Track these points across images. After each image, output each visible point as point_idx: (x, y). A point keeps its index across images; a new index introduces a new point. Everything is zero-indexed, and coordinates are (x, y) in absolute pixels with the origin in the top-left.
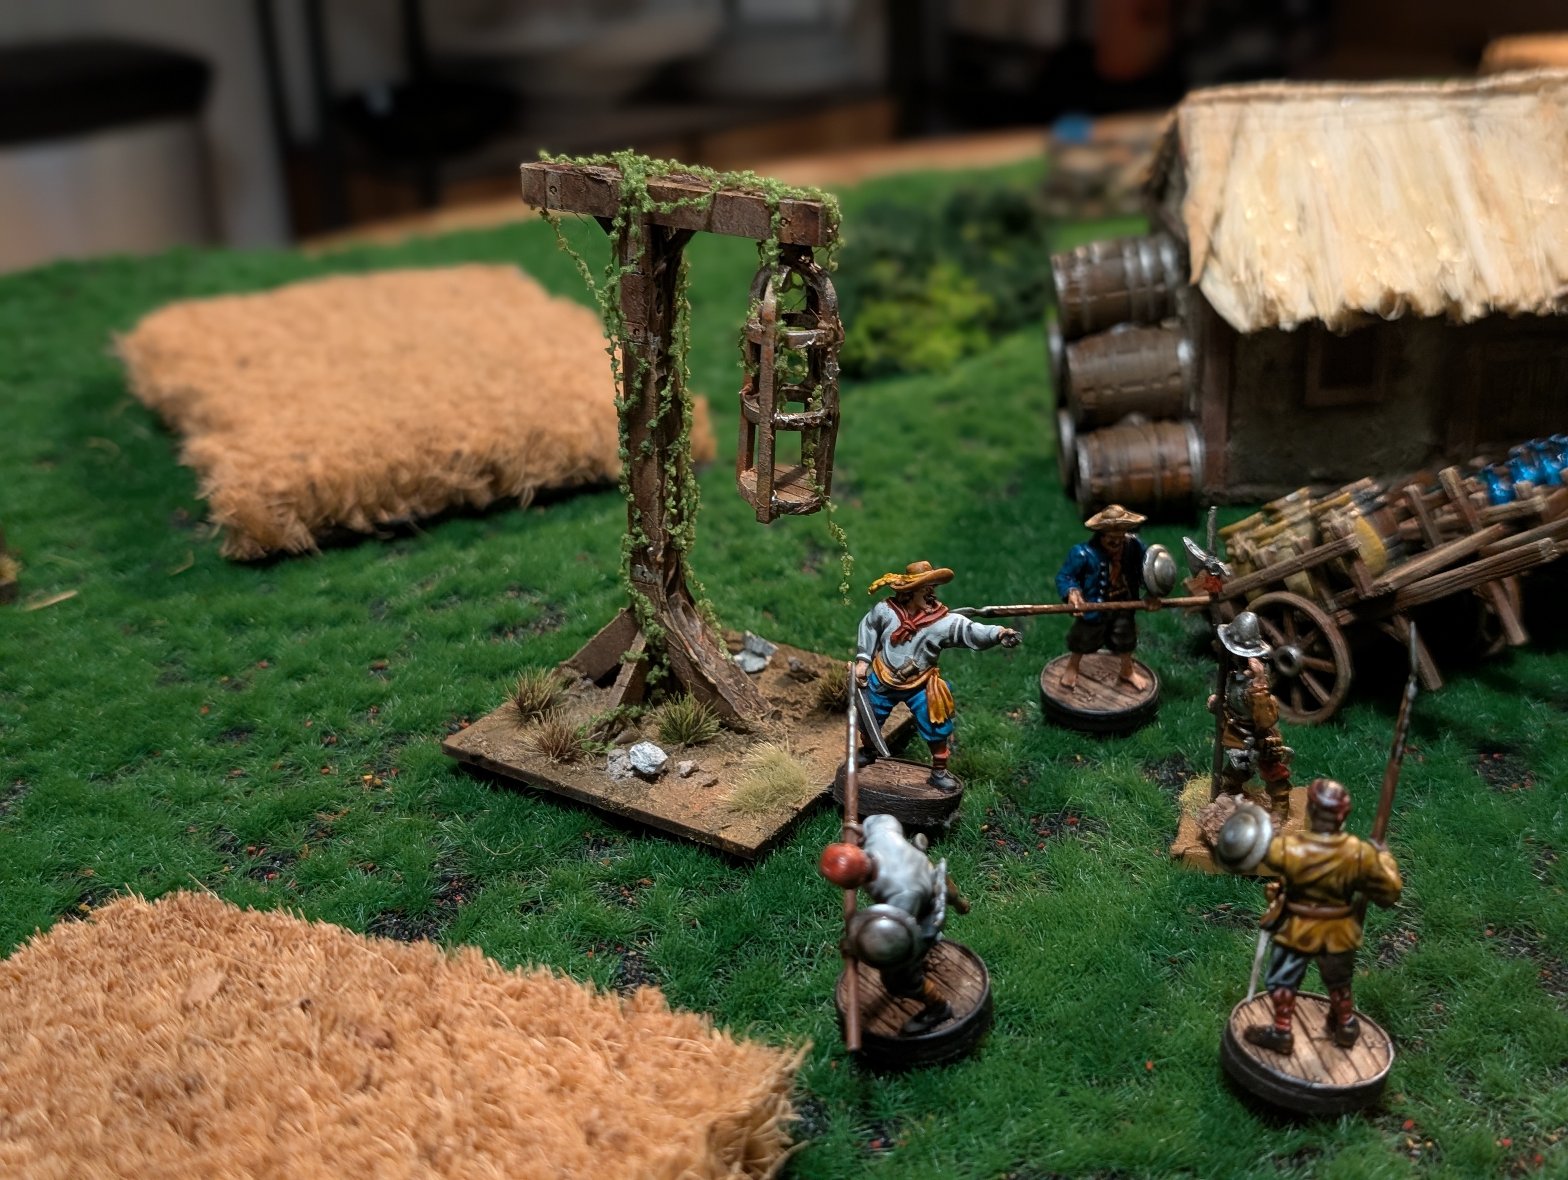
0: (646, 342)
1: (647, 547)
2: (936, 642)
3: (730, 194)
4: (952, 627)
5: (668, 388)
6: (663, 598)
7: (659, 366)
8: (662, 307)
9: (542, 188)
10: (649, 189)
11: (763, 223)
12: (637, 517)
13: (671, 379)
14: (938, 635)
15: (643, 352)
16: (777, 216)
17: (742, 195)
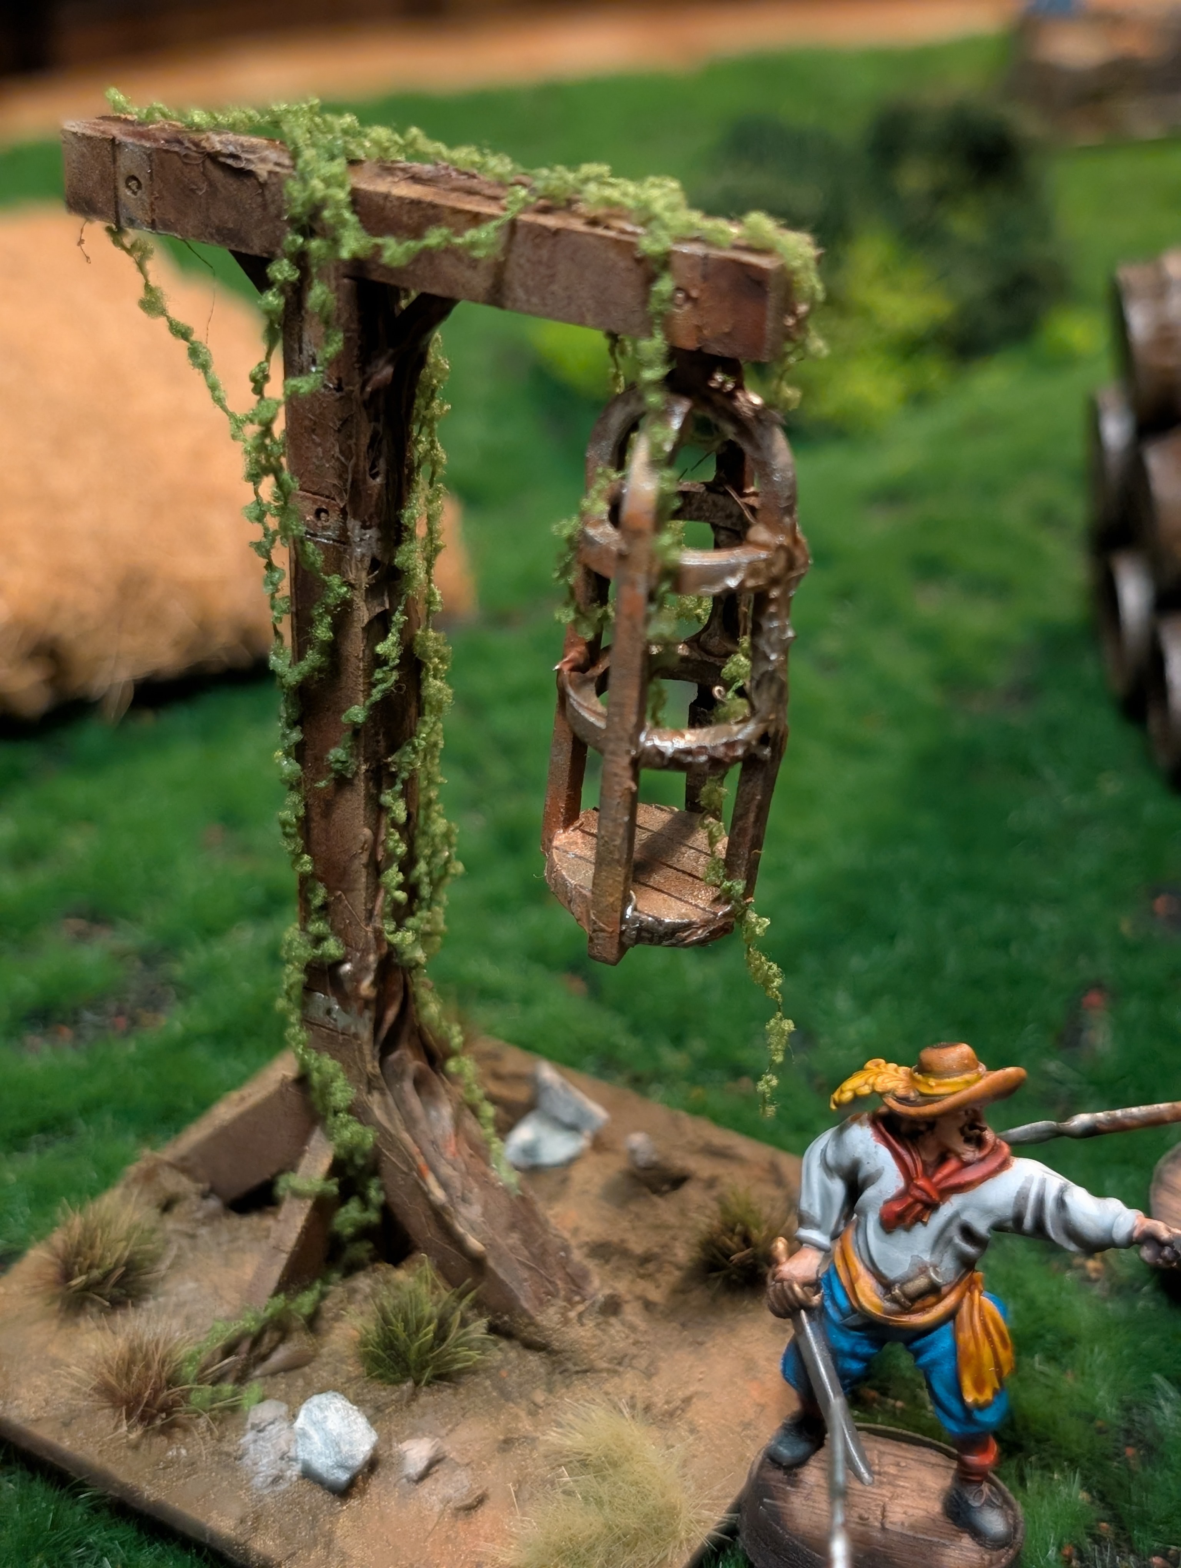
0: (344, 539)
1: (341, 962)
2: (982, 1227)
3: (550, 221)
4: (1022, 1197)
5: (393, 637)
6: (372, 1067)
7: (373, 592)
8: (382, 465)
9: (108, 181)
10: (357, 200)
11: (630, 296)
12: (317, 902)
13: (399, 618)
14: (987, 1211)
15: (336, 563)
16: (665, 285)
17: (578, 225)
